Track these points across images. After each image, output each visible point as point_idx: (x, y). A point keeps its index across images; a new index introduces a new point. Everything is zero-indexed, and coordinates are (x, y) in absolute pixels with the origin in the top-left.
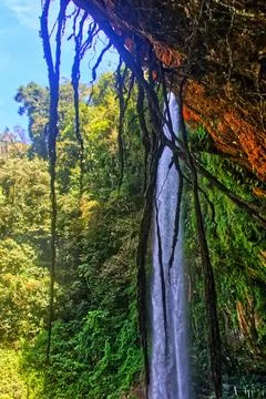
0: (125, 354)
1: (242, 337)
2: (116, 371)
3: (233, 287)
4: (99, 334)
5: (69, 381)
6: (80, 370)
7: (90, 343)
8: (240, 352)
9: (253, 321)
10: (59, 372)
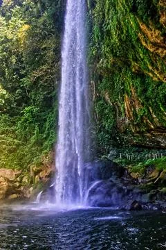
0: (48, 134)
1: (127, 121)
2: (42, 145)
3: (123, 84)
4: (32, 122)
5: (10, 151)
6: (18, 145)
7: (25, 128)
8: (125, 133)
9: (134, 107)
10: (4, 146)
